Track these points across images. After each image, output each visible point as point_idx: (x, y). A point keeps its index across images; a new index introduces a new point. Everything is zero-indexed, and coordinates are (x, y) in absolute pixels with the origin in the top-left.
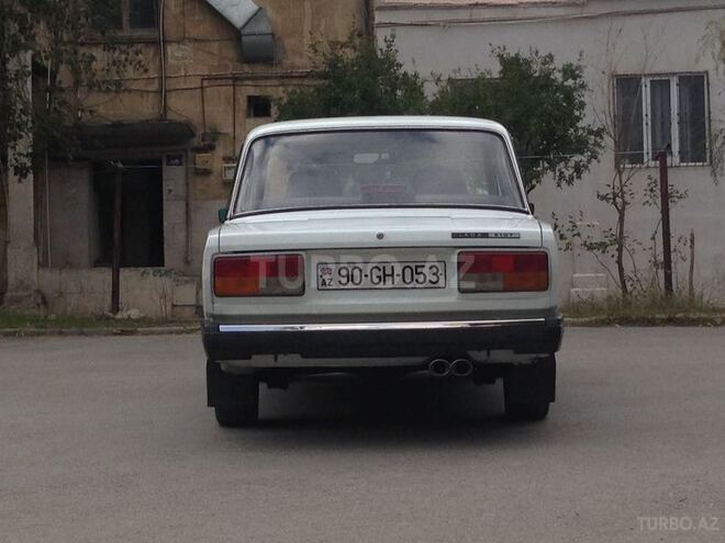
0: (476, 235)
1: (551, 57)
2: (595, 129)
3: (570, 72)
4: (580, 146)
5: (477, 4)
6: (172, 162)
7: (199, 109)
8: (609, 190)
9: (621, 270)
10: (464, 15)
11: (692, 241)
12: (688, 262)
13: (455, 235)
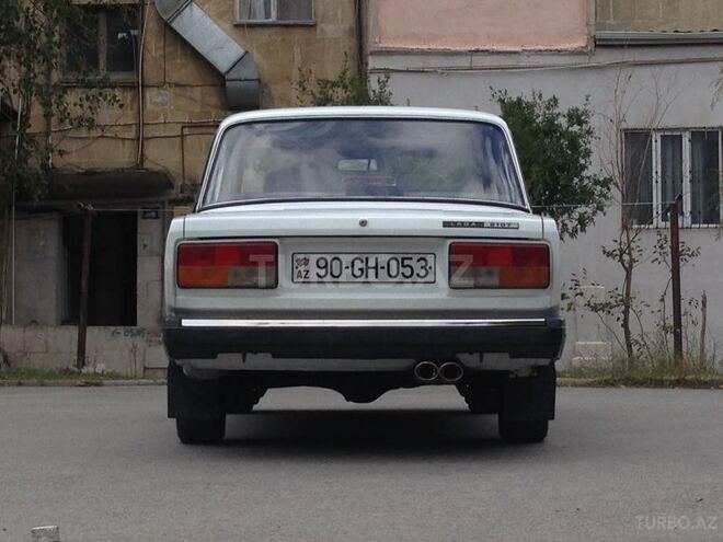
0: (470, 225)
1: (555, 100)
2: (601, 179)
3: (576, 117)
4: (585, 196)
5: (477, 51)
6: (148, 215)
7: (178, 158)
8: (616, 246)
9: (627, 333)
10: (464, 62)
11: (704, 303)
12: (700, 326)
13: (446, 224)
